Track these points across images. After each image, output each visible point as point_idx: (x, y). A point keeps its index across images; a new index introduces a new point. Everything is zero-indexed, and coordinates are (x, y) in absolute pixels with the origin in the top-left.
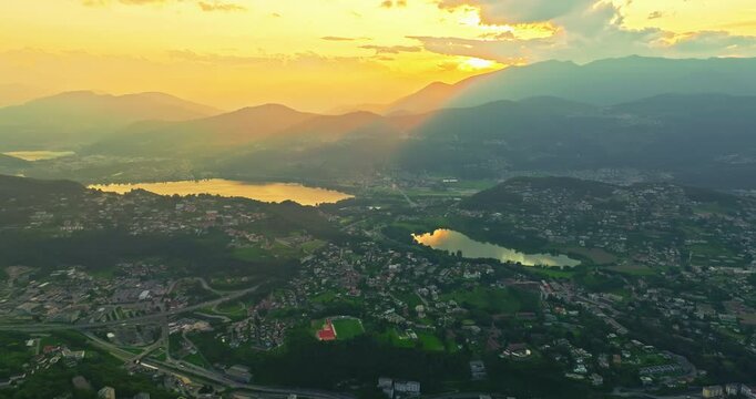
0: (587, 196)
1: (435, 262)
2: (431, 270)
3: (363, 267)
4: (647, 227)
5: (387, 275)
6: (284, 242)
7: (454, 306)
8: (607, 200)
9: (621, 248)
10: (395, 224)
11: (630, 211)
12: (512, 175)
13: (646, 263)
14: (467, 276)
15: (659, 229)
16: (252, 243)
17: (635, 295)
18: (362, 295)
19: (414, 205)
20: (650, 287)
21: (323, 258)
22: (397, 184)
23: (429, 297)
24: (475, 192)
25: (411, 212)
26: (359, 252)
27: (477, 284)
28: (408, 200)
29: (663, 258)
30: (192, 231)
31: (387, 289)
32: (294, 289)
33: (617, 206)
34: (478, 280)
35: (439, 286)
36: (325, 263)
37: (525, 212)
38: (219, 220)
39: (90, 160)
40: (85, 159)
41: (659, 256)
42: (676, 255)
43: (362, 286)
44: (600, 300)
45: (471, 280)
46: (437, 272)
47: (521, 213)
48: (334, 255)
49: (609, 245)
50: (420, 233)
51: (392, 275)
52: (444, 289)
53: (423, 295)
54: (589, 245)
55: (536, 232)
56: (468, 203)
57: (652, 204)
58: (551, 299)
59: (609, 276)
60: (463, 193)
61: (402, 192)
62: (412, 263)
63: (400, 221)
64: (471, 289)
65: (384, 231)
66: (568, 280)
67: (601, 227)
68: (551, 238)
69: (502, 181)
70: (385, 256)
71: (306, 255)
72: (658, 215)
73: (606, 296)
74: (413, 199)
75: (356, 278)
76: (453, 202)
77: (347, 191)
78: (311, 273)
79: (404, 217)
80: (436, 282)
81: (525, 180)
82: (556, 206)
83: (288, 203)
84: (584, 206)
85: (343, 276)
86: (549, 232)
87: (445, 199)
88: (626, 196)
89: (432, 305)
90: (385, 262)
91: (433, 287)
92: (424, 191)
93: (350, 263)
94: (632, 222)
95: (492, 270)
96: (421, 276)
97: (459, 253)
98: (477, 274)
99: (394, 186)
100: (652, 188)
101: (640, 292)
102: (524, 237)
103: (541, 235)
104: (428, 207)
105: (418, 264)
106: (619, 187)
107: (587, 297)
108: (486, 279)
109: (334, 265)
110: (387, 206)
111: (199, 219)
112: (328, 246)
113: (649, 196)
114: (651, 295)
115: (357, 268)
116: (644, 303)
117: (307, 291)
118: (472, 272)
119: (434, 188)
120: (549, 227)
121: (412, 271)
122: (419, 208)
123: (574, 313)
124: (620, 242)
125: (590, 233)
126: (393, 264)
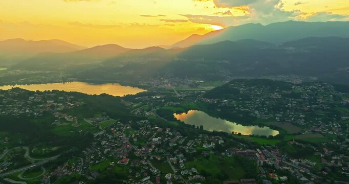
0: (277, 90)
1: (184, 135)
2: (181, 142)
3: (135, 140)
4: (315, 108)
5: (150, 146)
6: (89, 122)
7: (194, 174)
8: (289, 92)
9: (302, 122)
10: (165, 107)
11: (304, 99)
12: (233, 78)
13: (320, 133)
14: (205, 146)
15: (323, 110)
16: (68, 122)
17: (324, 162)
18: (129, 163)
19: (179, 95)
20: (333, 155)
21: (110, 132)
22: (171, 84)
23: (177, 165)
24: (212, 88)
25: (176, 100)
26: (136, 127)
27: (212, 152)
28: (176, 92)
29: (330, 129)
30: (32, 114)
31: (148, 157)
32: (84, 157)
33: (296, 96)
34: (213, 149)
35: (186, 155)
36: (110, 137)
37: (241, 100)
38: (52, 107)
39: (11, 73)
40: (9, 72)
41: (327, 128)
42: (338, 127)
43: (131, 155)
44: (300, 165)
45: (208, 150)
46: (185, 144)
47: (240, 100)
48: (119, 130)
49: (294, 120)
50: (179, 112)
51: (153, 146)
52: (189, 157)
53: (173, 164)
54: (282, 120)
55: (250, 112)
56: (209, 95)
57: (316, 94)
58: (266, 166)
59: (303, 145)
60: (206, 88)
61: (173, 88)
62: (169, 136)
63: (169, 106)
64: (207, 157)
65: (158, 112)
66: (274, 148)
67: (288, 108)
68: (258, 116)
69: (227, 82)
70: (152, 131)
71: (100, 130)
72: (321, 101)
73: (304, 162)
74: (179, 92)
75: (128, 149)
76: (201, 93)
77: (143, 88)
78: (99, 144)
79: (171, 103)
80: (183, 152)
81: (241, 81)
82: (259, 96)
83: (104, 95)
84: (276, 96)
85: (119, 147)
86: (257, 112)
87: (196, 92)
88: (300, 90)
89: (179, 173)
90: (150, 136)
91: (181, 155)
92: (186, 88)
93: (127, 136)
94: (306, 106)
95: (222, 141)
96: (174, 147)
97: (202, 127)
98: (213, 145)
99: (169, 85)
100: (314, 85)
101: (328, 158)
102: (241, 115)
103: (252, 114)
104: (185, 97)
105: (173, 137)
106: (295, 85)
107: (290, 162)
108: (218, 149)
109: (115, 139)
110: (163, 96)
111: (42, 106)
112: (116, 124)
113: (313, 90)
114: (336, 161)
115: (131, 141)
116: (333, 169)
117: (92, 160)
118: (209, 143)
119: (191, 86)
120: (257, 109)
121: (168, 142)
122: (181, 97)
123: (284, 178)
124: (302, 118)
125: (281, 113)
126: (156, 137)
